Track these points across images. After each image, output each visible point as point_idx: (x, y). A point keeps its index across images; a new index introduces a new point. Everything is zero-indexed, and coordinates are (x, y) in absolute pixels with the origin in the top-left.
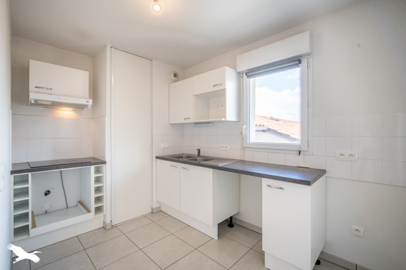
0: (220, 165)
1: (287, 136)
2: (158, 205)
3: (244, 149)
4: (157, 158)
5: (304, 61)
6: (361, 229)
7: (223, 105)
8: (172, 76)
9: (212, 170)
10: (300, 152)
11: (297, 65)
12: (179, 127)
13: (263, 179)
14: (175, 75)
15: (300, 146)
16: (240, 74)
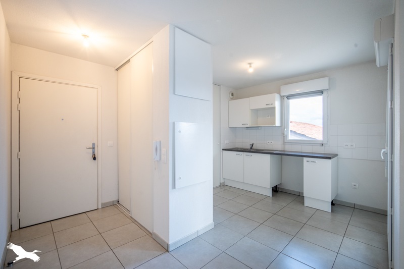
0: (274, 152)
1: (304, 136)
2: (223, 181)
3: (285, 143)
4: (223, 150)
5: (325, 93)
6: (357, 185)
7: (273, 115)
8: (231, 94)
9: (269, 155)
10: (322, 144)
11: (321, 95)
12: (234, 129)
13: (304, 158)
14: (232, 95)
15: (322, 141)
16: (282, 97)
